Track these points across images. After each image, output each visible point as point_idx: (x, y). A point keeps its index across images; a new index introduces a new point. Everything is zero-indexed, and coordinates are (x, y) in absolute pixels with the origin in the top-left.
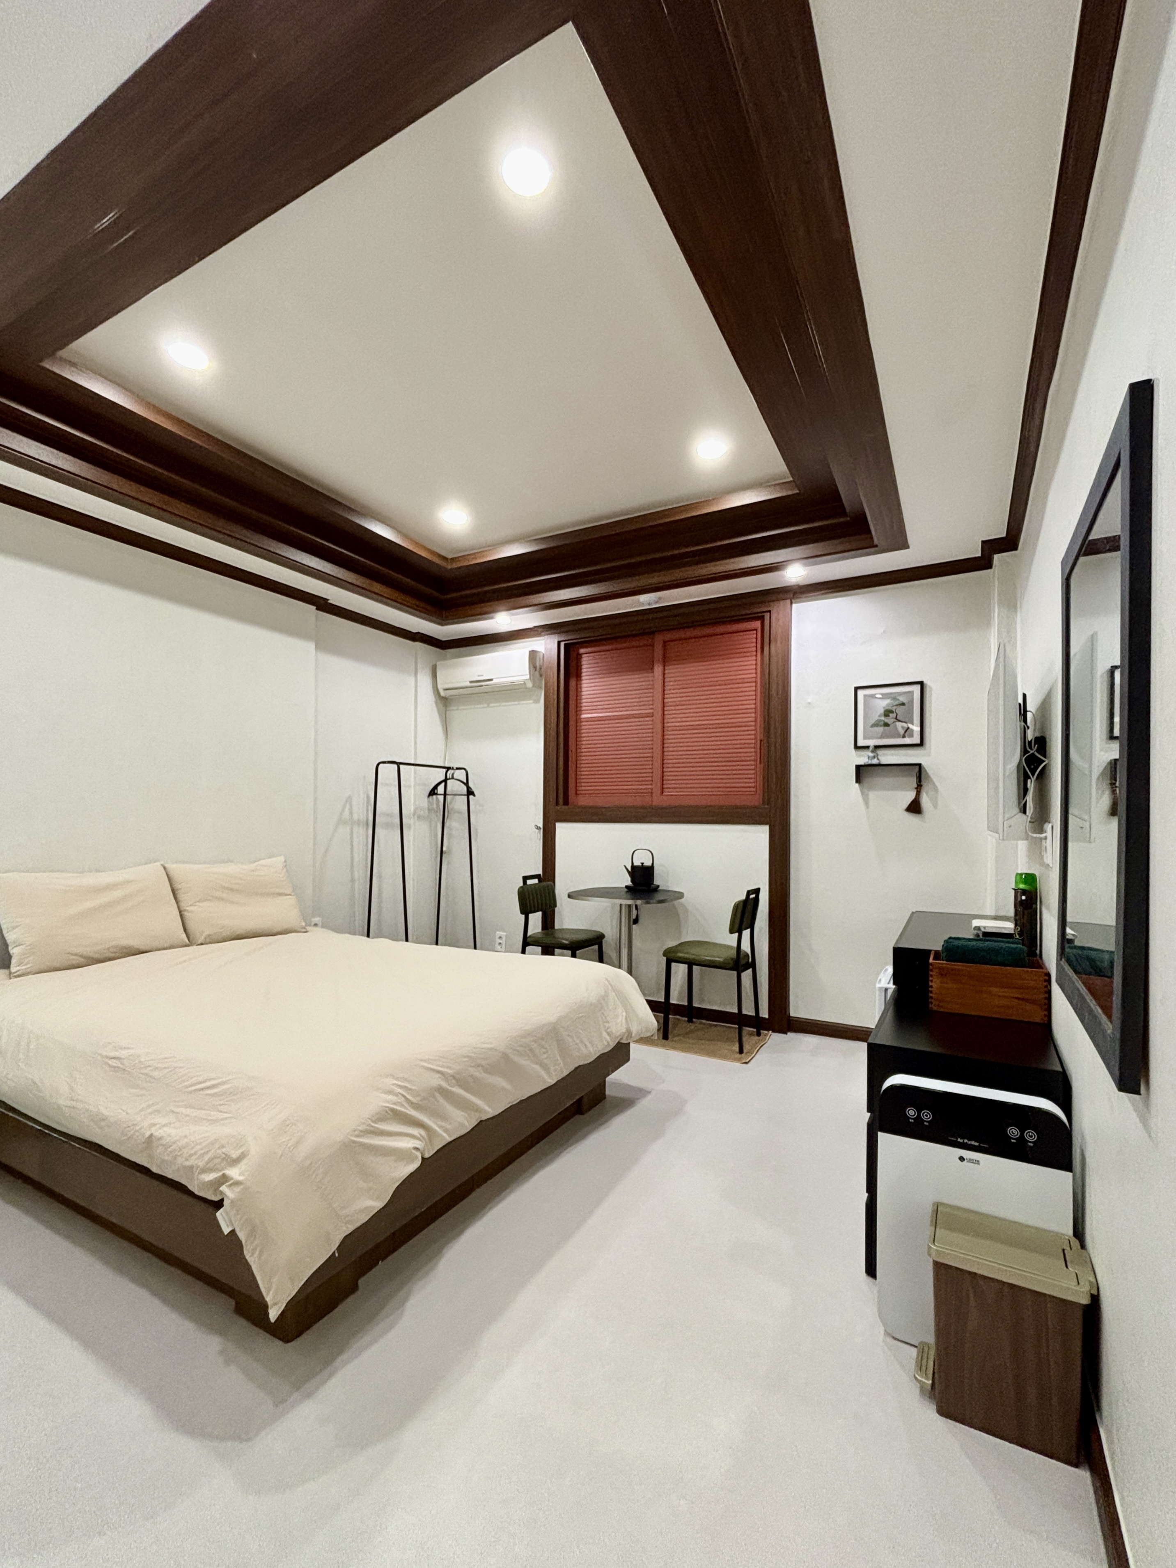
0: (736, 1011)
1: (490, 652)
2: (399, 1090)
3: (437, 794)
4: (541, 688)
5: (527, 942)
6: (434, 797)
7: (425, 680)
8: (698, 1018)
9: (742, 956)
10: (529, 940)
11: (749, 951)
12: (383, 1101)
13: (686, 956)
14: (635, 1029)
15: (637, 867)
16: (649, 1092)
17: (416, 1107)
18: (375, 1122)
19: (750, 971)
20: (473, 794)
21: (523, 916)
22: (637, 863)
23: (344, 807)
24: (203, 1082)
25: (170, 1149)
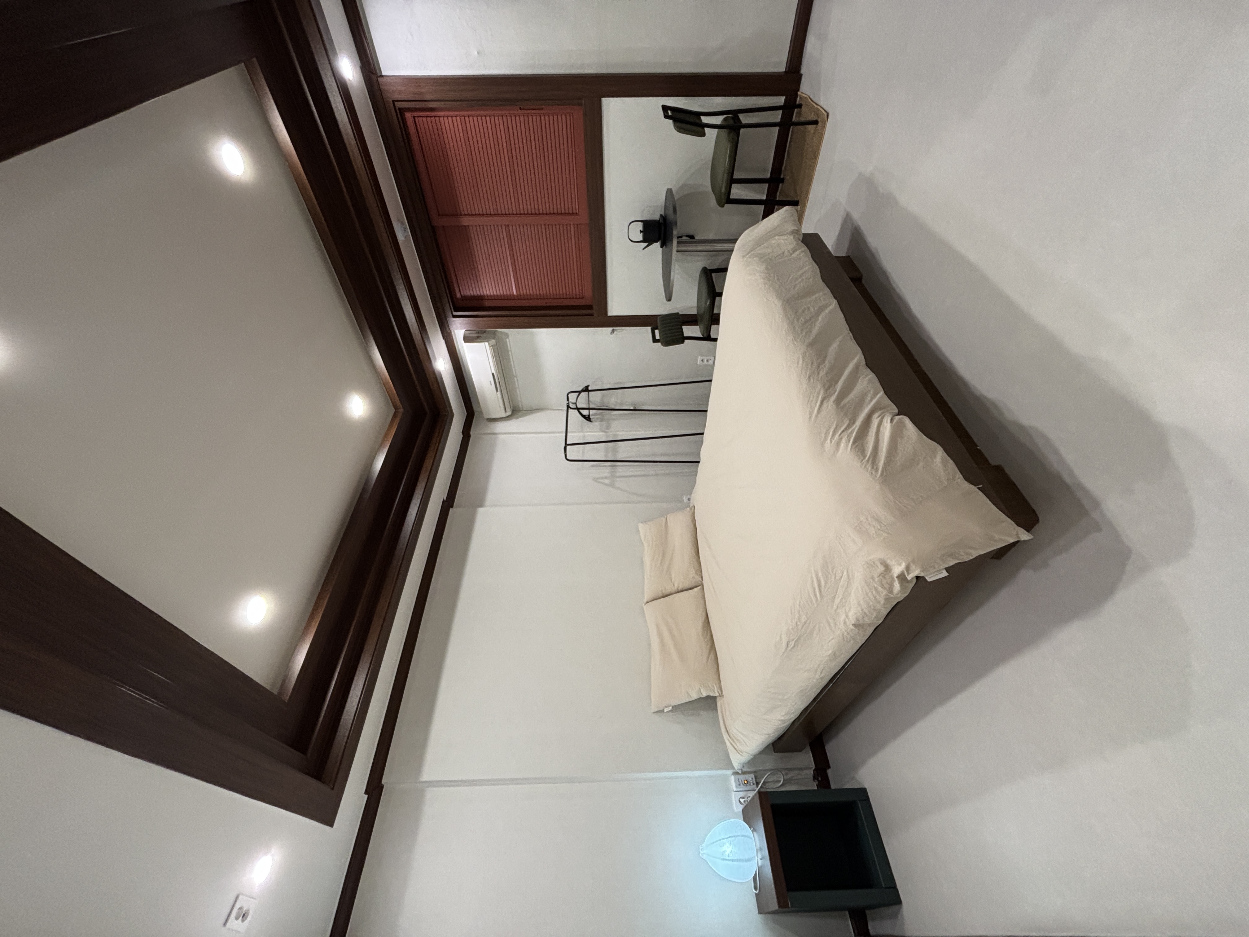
0: (777, 129)
1: (470, 375)
2: (837, 436)
3: (589, 415)
4: (494, 332)
5: (708, 337)
6: (591, 417)
7: (500, 427)
8: (781, 172)
9: (726, 124)
10: (706, 336)
11: (722, 117)
12: (845, 452)
13: (724, 186)
14: (791, 227)
15: (644, 237)
16: (848, 214)
17: (852, 422)
18: (864, 457)
20: (587, 387)
21: (685, 341)
22: (640, 237)
23: (602, 483)
24: (814, 589)
25: (868, 613)
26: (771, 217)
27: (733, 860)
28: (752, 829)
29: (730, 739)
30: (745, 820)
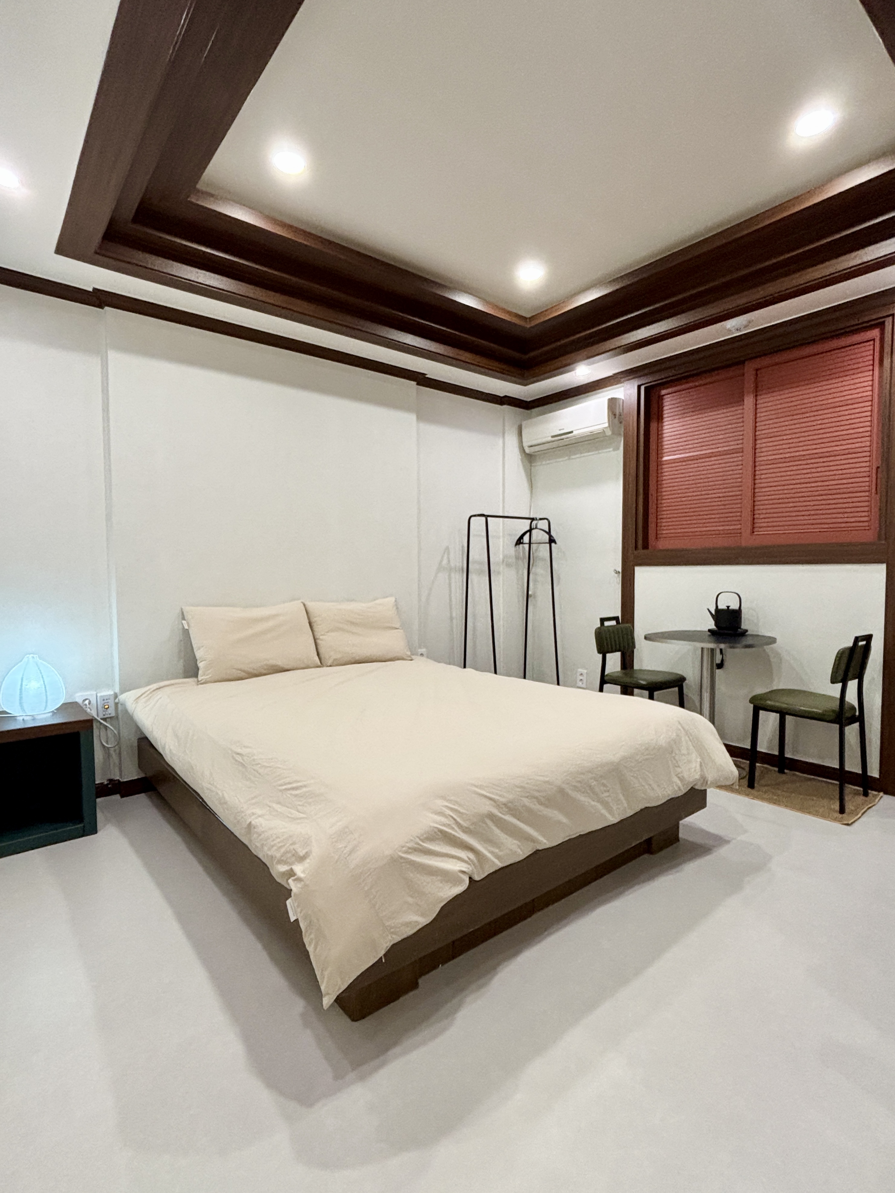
0: (836, 765)
1: (572, 405)
2: (450, 813)
3: (522, 543)
4: (620, 434)
5: (604, 680)
6: (521, 545)
7: (512, 440)
8: (791, 770)
9: (846, 706)
10: (606, 678)
11: (856, 704)
12: (433, 821)
13: (777, 704)
14: (710, 777)
15: (723, 610)
16: (728, 842)
17: (466, 830)
18: (423, 841)
19: (856, 725)
20: (555, 542)
21: (601, 656)
22: (722, 606)
23: (443, 557)
24: (289, 783)
25: (260, 838)
26: (727, 755)
27: (21, 689)
28: (55, 711)
29: (151, 690)
30: (63, 704)
